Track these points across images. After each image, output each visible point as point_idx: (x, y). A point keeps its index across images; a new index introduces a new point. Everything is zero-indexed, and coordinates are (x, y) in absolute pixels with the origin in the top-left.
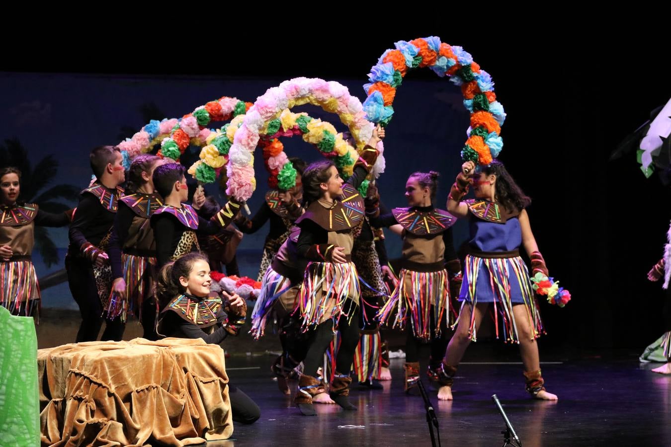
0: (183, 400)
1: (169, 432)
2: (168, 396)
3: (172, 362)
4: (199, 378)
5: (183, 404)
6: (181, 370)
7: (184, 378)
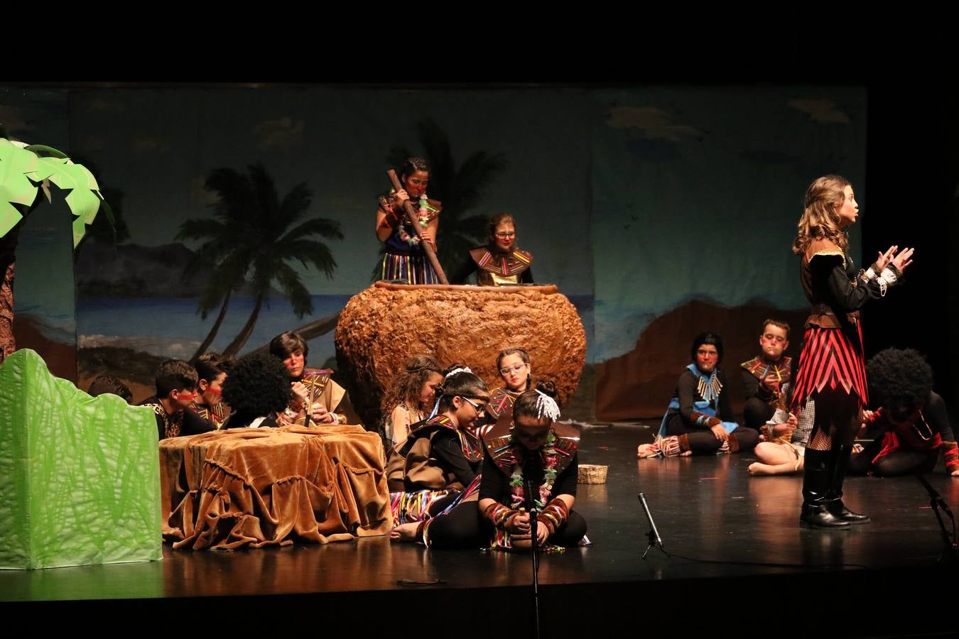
0: (330, 493)
1: (313, 527)
2: (314, 488)
3: (319, 453)
4: (352, 469)
5: (330, 497)
6: (330, 460)
7: (333, 469)
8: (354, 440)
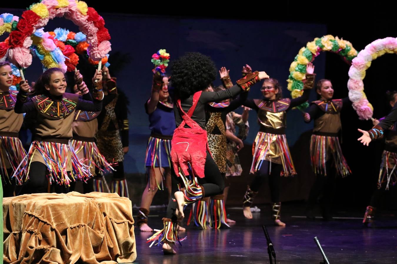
0: (102, 235)
1: (92, 256)
3: (96, 209)
4: (114, 220)
5: (102, 237)
6: (102, 214)
7: (103, 220)
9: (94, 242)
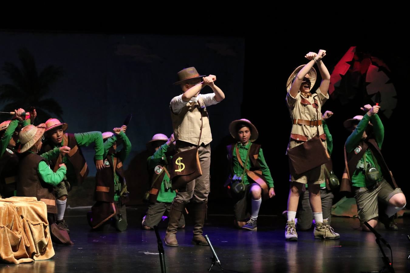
0: (20, 235)
2: (11, 232)
3: (13, 212)
4: (31, 222)
5: (20, 237)
6: (19, 217)
7: (21, 222)
8: (33, 206)
9: (12, 241)
